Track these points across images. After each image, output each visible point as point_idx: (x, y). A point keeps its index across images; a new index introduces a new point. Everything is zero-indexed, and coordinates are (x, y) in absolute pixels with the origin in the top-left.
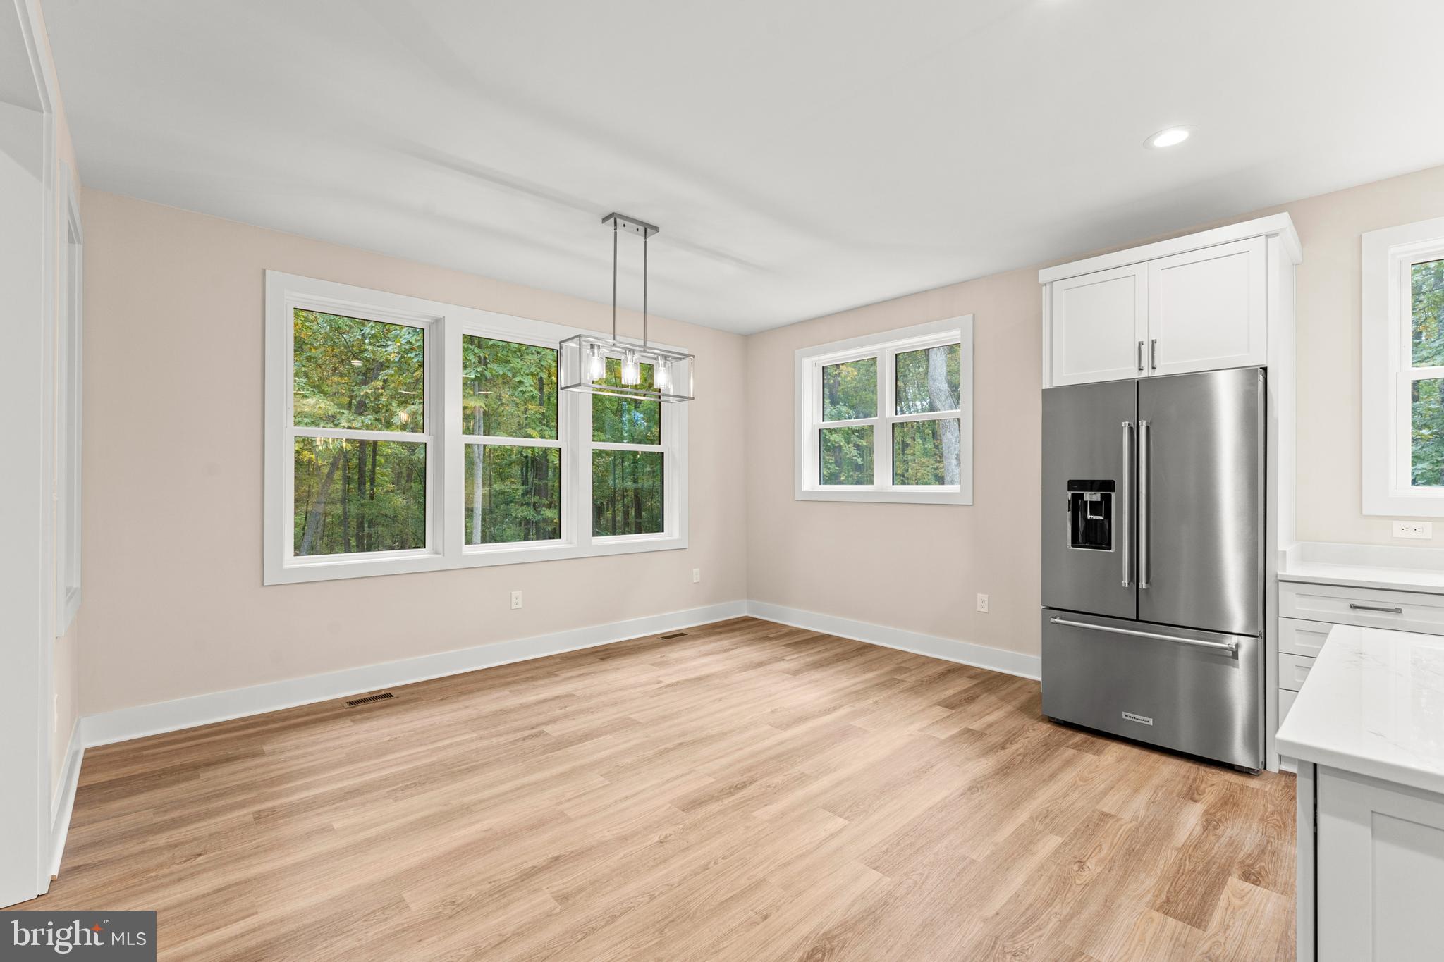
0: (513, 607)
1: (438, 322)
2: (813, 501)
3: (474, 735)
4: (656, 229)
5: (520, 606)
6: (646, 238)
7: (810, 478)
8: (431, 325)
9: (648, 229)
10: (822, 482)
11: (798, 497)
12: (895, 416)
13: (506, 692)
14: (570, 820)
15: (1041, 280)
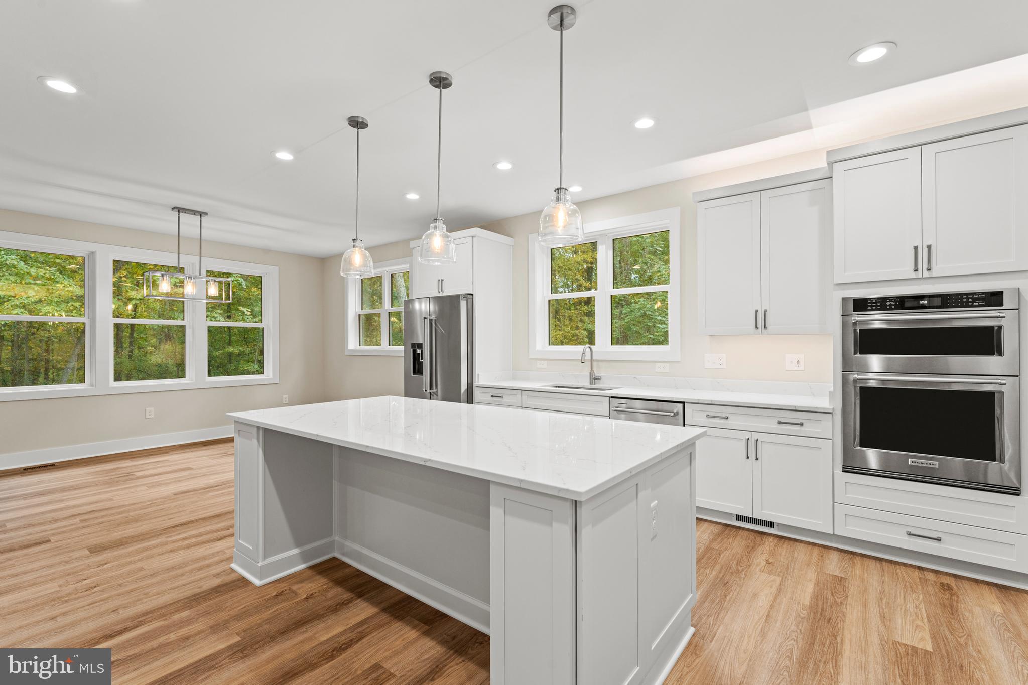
0: (148, 416)
1: (92, 254)
2: (354, 355)
3: (92, 477)
4: (206, 214)
5: (153, 416)
6: (200, 218)
7: (353, 343)
8: (89, 255)
9: (201, 214)
10: (361, 345)
11: (346, 354)
12: (391, 308)
13: (129, 461)
14: (113, 500)
15: (411, 246)
